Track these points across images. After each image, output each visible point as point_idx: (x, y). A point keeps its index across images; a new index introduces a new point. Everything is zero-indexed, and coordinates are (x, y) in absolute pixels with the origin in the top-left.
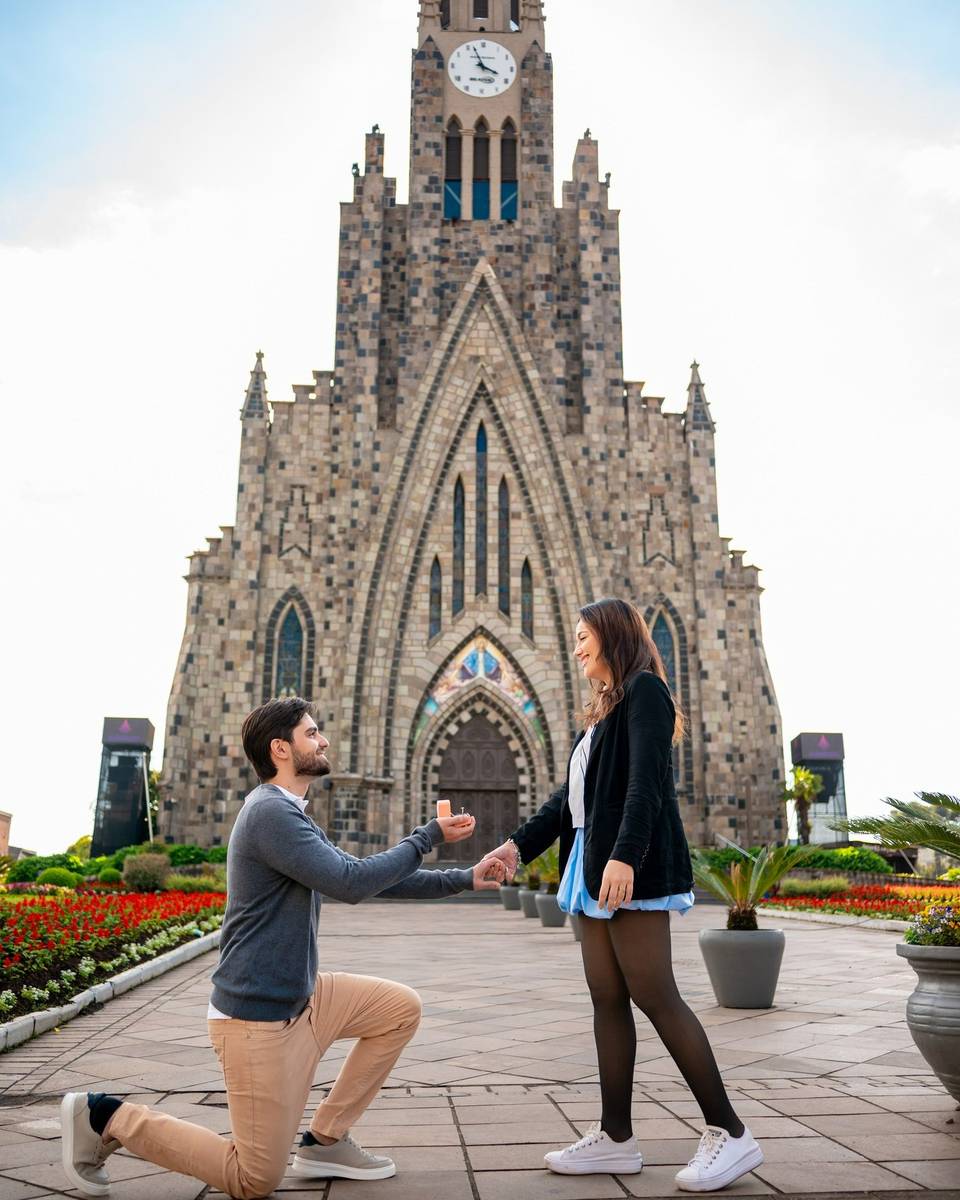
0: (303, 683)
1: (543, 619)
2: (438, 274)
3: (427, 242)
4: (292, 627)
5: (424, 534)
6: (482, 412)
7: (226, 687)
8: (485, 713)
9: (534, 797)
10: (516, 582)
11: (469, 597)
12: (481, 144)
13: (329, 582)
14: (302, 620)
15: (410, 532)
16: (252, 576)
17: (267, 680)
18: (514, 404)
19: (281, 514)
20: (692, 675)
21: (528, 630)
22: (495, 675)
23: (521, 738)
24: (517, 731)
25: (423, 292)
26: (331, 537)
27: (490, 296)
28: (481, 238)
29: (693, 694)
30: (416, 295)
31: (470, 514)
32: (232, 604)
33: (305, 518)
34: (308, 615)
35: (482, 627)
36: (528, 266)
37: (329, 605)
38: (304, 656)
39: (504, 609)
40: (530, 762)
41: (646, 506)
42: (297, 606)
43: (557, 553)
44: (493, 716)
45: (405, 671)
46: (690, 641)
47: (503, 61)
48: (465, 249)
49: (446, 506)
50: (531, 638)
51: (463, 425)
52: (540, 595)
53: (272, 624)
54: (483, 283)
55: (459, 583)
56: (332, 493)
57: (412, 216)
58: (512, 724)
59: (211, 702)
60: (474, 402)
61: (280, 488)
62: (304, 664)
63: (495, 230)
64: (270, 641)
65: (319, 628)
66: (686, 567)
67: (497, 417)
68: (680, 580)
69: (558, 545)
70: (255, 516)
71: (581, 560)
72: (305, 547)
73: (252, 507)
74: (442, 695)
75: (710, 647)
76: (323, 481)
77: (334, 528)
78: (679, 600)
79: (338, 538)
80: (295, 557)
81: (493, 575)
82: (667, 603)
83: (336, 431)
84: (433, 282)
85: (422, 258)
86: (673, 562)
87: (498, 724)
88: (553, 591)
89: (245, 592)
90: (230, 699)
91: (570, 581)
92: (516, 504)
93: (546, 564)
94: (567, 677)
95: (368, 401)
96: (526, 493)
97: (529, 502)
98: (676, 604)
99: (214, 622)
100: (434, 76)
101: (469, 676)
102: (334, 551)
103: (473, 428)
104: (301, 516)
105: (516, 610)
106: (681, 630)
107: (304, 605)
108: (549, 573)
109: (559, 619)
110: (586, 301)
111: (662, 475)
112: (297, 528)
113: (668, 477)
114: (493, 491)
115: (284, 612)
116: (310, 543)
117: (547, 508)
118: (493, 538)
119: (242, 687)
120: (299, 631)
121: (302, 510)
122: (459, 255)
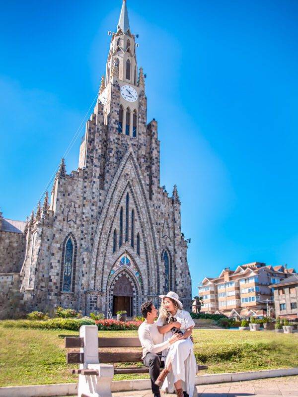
0: (73, 261)
1: (142, 250)
2: (117, 148)
3: (114, 138)
4: (70, 245)
5: (113, 222)
6: (128, 190)
7: (52, 261)
8: (125, 275)
9: (137, 299)
10: (136, 239)
11: (124, 242)
12: (128, 114)
13: (82, 232)
14: (73, 243)
15: (110, 221)
16: (60, 227)
17: (63, 260)
18: (137, 189)
19: (68, 209)
20: (173, 268)
21: (138, 253)
22: (129, 264)
23: (135, 283)
24: (133, 280)
25: (113, 152)
26: (83, 219)
27: (132, 158)
28: (128, 141)
29: (173, 273)
30: (111, 152)
31: (124, 218)
32: (54, 235)
33: (75, 212)
34: (75, 241)
35: (127, 251)
36: (140, 151)
37: (82, 239)
38: (73, 253)
39: (132, 246)
40: (137, 289)
41: (163, 222)
42: (72, 238)
43: (147, 232)
44: (127, 276)
45: (107, 261)
46: (173, 259)
47: (135, 93)
48: (123, 143)
49: (118, 214)
50: (139, 255)
51: (124, 193)
52: (142, 243)
53: (65, 242)
54: (131, 154)
55: (121, 237)
56: (84, 205)
57: (111, 130)
58: (132, 278)
59: (45, 265)
60: (126, 187)
61: (68, 201)
62: (73, 256)
63: (131, 139)
64: (64, 248)
65: (78, 245)
66: (172, 239)
67: (132, 192)
68: (171, 243)
69: (147, 230)
70: (62, 209)
71: (153, 235)
72: (74, 220)
73: (61, 206)
74: (115, 269)
75: (178, 261)
76: (80, 201)
77: (84, 216)
78: (171, 248)
79: (85, 219)
80: (72, 223)
81: (130, 237)
82: (168, 249)
83: (85, 187)
84: (116, 150)
85: (113, 143)
86: (169, 237)
87: (129, 278)
88: (145, 243)
89: (58, 232)
90: (53, 265)
91: (150, 240)
92: (136, 217)
93: (143, 235)
94: (148, 267)
95: (97, 180)
96: (139, 215)
97: (140, 217)
98: (170, 249)
99: (46, 240)
100: (117, 92)
101: (122, 264)
102: (84, 223)
103: (126, 194)
104: (73, 211)
105: (136, 246)
106: (171, 256)
107: (74, 238)
108: (144, 238)
109: (146, 251)
110: (153, 164)
111: (167, 214)
112: (72, 215)
113: (169, 215)
114: (130, 212)
115: (68, 239)
116: (76, 219)
117: (145, 219)
118: (130, 226)
119: (57, 261)
120: (72, 245)
121: (74, 209)
122: (122, 144)
